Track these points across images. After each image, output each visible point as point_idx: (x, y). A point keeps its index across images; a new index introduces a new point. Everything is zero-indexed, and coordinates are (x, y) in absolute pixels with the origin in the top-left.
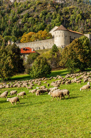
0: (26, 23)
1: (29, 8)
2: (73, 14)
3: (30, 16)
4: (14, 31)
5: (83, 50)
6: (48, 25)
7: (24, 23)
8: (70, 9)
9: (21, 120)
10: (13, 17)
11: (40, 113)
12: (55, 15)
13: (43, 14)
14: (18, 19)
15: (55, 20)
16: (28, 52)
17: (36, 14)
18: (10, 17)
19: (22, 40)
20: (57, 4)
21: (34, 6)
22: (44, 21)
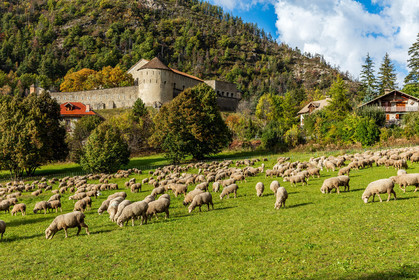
0: (75, 48)
1: (82, 15)
2: (180, 34)
3: (85, 33)
4: (46, 64)
5: (203, 114)
6: (125, 55)
7: (70, 46)
8: (175, 24)
9: (70, 261)
10: (44, 31)
11: (112, 246)
12: (142, 35)
13: (114, 31)
14: (55, 36)
15: (141, 46)
16: (77, 112)
17: (97, 29)
18: (38, 32)
19: (63, 85)
20: (147, 11)
21: (94, 11)
22: (115, 46)
